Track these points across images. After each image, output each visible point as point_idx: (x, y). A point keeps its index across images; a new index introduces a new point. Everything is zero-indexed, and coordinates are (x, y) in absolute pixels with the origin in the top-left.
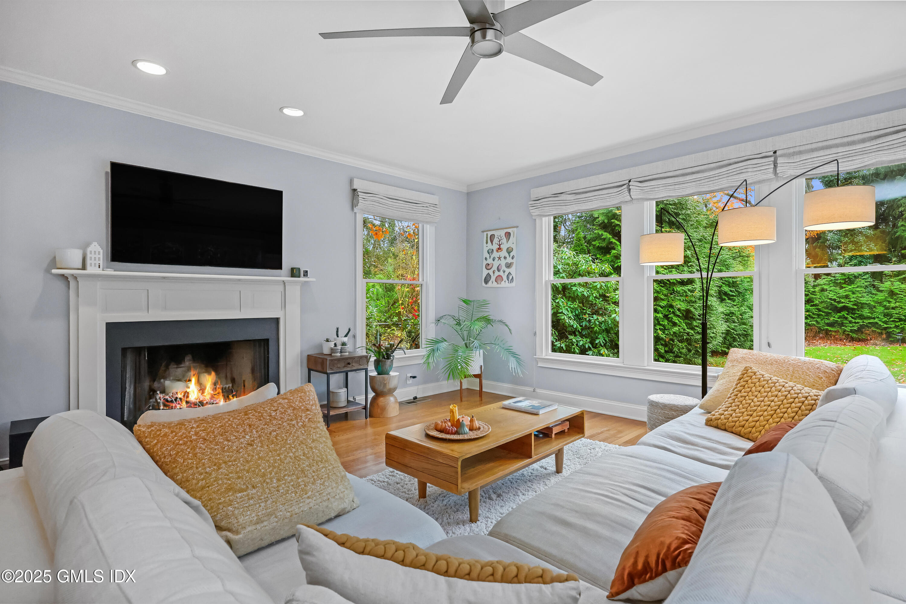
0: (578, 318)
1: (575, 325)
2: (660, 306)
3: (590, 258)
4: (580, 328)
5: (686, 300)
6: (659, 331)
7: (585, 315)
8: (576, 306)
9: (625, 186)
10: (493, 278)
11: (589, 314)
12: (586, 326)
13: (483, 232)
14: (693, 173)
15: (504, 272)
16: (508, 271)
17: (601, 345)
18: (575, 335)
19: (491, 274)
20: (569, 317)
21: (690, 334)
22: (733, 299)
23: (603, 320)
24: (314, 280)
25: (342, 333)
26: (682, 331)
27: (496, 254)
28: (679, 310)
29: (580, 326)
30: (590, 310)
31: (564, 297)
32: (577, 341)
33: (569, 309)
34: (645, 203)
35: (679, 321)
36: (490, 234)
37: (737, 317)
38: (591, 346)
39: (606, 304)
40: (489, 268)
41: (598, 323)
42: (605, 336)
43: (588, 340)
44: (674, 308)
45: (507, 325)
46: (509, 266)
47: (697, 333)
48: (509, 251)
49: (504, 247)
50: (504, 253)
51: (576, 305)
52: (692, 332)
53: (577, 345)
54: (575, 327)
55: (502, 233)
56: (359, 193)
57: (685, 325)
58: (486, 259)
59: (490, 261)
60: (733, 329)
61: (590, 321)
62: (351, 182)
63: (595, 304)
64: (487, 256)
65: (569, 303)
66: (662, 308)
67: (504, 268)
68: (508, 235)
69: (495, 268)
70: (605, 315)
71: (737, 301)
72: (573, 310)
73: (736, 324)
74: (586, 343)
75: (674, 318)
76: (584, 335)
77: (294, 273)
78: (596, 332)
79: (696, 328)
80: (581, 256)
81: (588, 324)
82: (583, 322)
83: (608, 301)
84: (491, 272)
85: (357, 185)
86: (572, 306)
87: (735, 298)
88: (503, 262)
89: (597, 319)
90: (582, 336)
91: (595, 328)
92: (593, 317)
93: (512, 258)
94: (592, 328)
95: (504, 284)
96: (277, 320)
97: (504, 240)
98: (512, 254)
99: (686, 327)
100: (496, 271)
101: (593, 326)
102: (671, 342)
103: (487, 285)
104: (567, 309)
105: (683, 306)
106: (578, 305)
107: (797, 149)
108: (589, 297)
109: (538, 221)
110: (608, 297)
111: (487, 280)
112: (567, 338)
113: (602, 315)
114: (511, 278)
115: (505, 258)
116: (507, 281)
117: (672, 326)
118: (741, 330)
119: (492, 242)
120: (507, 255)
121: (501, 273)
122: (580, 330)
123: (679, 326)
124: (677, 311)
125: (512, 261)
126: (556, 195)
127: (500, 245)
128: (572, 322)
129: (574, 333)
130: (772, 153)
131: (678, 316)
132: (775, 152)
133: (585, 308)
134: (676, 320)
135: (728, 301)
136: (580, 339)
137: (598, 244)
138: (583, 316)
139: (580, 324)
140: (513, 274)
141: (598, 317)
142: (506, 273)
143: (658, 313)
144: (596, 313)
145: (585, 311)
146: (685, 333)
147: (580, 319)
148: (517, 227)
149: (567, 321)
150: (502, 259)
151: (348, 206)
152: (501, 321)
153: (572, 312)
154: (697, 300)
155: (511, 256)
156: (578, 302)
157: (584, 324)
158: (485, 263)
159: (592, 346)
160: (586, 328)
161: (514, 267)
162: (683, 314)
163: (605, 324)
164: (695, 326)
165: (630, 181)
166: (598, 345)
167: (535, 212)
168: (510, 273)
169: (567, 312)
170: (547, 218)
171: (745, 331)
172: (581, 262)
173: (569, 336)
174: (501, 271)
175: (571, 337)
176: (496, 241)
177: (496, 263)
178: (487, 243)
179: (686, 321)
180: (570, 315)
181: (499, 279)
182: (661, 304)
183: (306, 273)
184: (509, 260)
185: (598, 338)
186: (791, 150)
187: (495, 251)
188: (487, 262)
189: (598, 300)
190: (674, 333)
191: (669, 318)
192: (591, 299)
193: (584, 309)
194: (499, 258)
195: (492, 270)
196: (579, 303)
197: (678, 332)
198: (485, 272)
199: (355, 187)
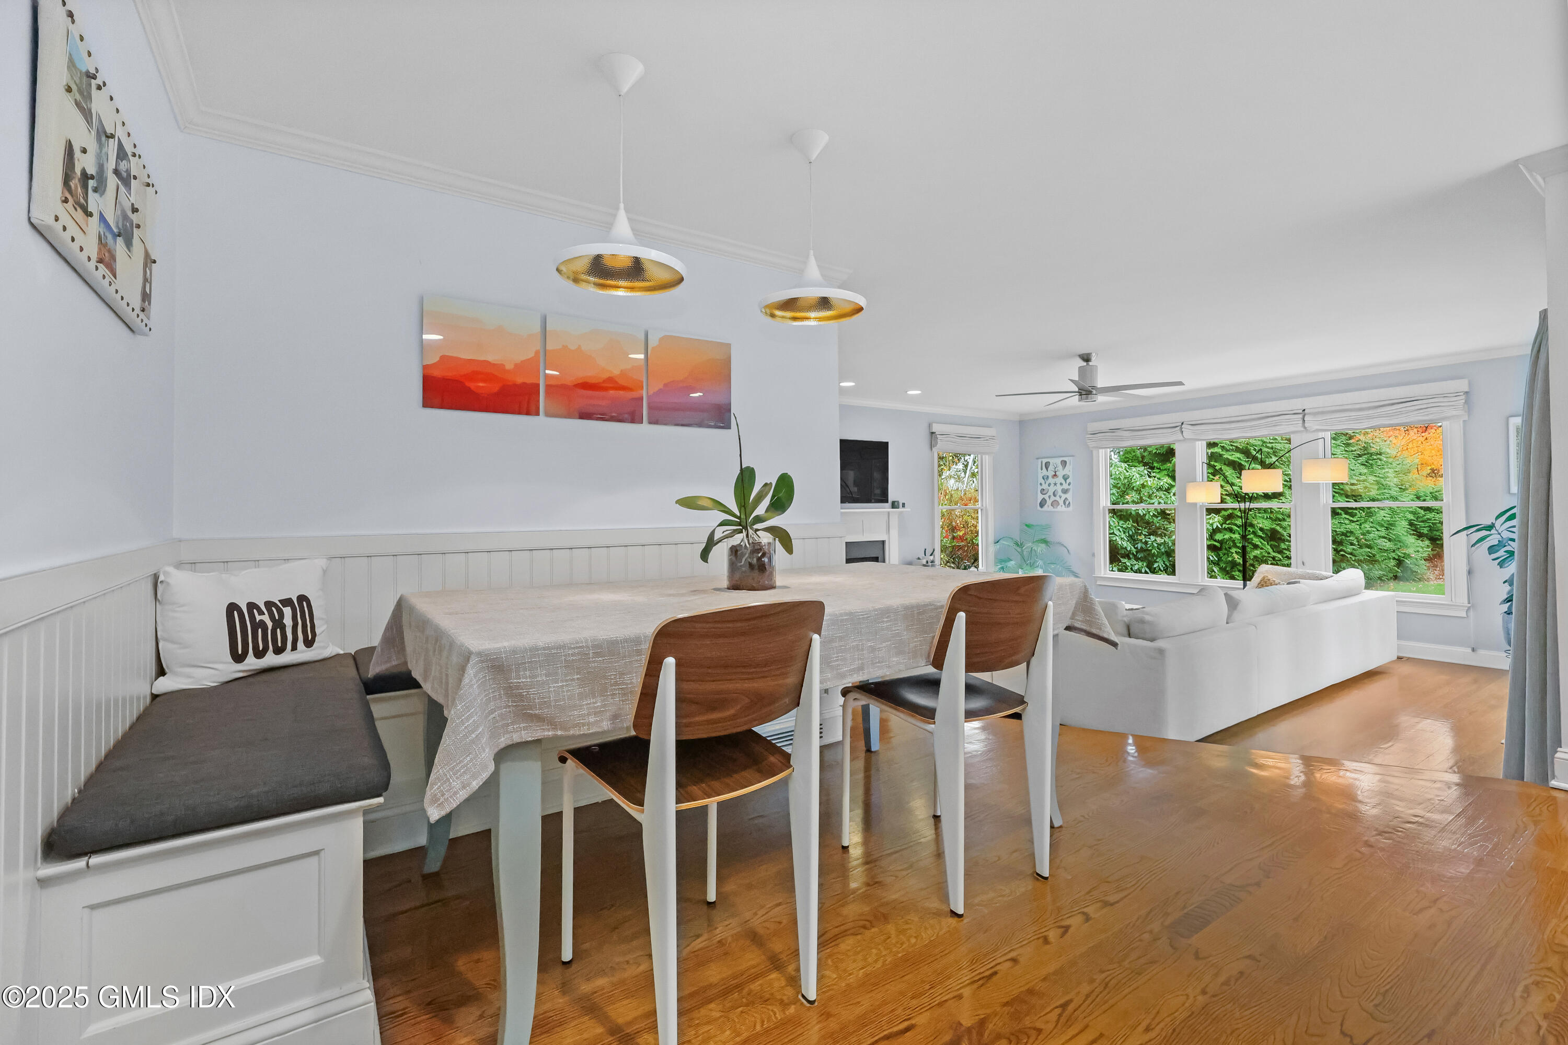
0: (1132, 539)
1: (1129, 546)
2: (1236, 525)
3: (1146, 472)
4: (1134, 550)
5: (1270, 518)
6: (1234, 555)
7: (1140, 535)
8: (1130, 526)
9: (1178, 428)
10: (1049, 502)
11: (1145, 535)
12: (1142, 548)
13: (1038, 459)
14: (1238, 421)
15: (1060, 497)
16: (1064, 496)
17: (1160, 569)
18: (1129, 559)
19: (1047, 498)
20: (1122, 538)
21: (1277, 559)
22: (1354, 514)
23: (1163, 541)
24: (909, 510)
25: (928, 553)
26: (1266, 555)
27: (1051, 480)
28: (1261, 529)
29: (1135, 548)
30: (1146, 530)
31: (1115, 516)
32: (1131, 565)
33: (1121, 530)
34: (1197, 443)
35: (1261, 543)
36: (1045, 461)
37: (1357, 538)
38: (1148, 570)
39: (1166, 523)
40: (1044, 493)
41: (1156, 545)
42: (1164, 560)
43: (1145, 564)
44: (1254, 528)
45: (1065, 547)
46: (1065, 491)
47: (1286, 557)
48: (1065, 478)
49: (1060, 473)
50: (1060, 480)
51: (1129, 524)
52: (1280, 556)
53: (1131, 569)
54: (1129, 549)
55: (1058, 461)
56: (938, 436)
57: (1269, 547)
58: (1041, 484)
59: (1045, 486)
60: (1351, 554)
61: (1146, 543)
62: (930, 426)
63: (1153, 522)
64: (1043, 482)
65: (1121, 522)
66: (1239, 527)
67: (1060, 493)
68: (1064, 463)
69: (1050, 493)
70: (1165, 535)
71: (1359, 515)
72: (1125, 530)
73: (1354, 547)
74: (1142, 567)
75: (1254, 539)
76: (1139, 559)
77: (894, 505)
78: (1154, 555)
79: (1284, 551)
80: (1134, 469)
81: (1144, 546)
82: (1138, 543)
83: (1169, 519)
84: (1046, 497)
85: (936, 428)
86: (1124, 526)
87: (1354, 511)
88: (1059, 488)
89: (1155, 540)
90: (1137, 559)
91: (1153, 551)
92: (1150, 538)
93: (1069, 485)
94: (1148, 550)
95: (1061, 508)
96: (883, 542)
97: (1060, 467)
98: (1068, 481)
99: (1271, 551)
100: (1052, 496)
101: (1150, 548)
102: (1252, 568)
103: (1043, 509)
104: (1119, 529)
105: (1267, 525)
106: (1132, 525)
107: (1320, 410)
108: (1144, 515)
109: (1095, 452)
110: (1169, 515)
111: (1042, 504)
112: (1120, 562)
113: (1161, 536)
114: (1067, 503)
115: (1061, 484)
116: (1064, 506)
117: (1253, 549)
118: (1363, 555)
119: (1047, 469)
120: (1063, 482)
121: (1057, 498)
122: (1135, 553)
123: (1262, 549)
124: (1259, 531)
125: (1068, 487)
126: (1113, 430)
127: (1055, 472)
128: (1125, 544)
129: (1127, 556)
130: (1301, 411)
131: (1261, 537)
132: (1304, 410)
133: (1140, 528)
134: (1256, 541)
135: (1344, 516)
136: (1135, 562)
137: (1155, 451)
138: (1139, 537)
139: (1134, 546)
140: (1070, 499)
141: (1157, 539)
142: (1063, 499)
143: (1234, 533)
144: (1154, 533)
145: (1140, 531)
146: (1270, 557)
147: (1134, 540)
148: (1073, 456)
149: (1120, 543)
150: (1058, 485)
151: (927, 446)
152: (1059, 543)
153: (1124, 533)
154: (1286, 518)
155: (1067, 483)
156: (1131, 521)
157: (1139, 546)
158: (1040, 488)
159: (1150, 570)
160: (1142, 550)
161: (1070, 493)
162: (1266, 534)
163: (1164, 546)
164: (1283, 549)
165: (1182, 424)
166: (1157, 569)
167: (1091, 444)
168: (1066, 499)
169: (1119, 532)
170: (1104, 450)
171: (1369, 556)
172: (1134, 477)
173: (1121, 559)
174: (1058, 496)
175: (1123, 560)
176: (1051, 468)
177: (1052, 489)
178: (1042, 469)
179: (1272, 542)
180: (1123, 536)
181: (1055, 504)
182: (1236, 522)
183: (904, 505)
184: (1065, 486)
185: (1157, 562)
186: (1316, 410)
187: (1050, 477)
188: (1042, 487)
189: (1155, 519)
190: (1255, 557)
191: (1249, 539)
192: (1147, 517)
193: (1139, 530)
194: (1055, 484)
195: (1048, 495)
196: (1133, 522)
197: (1260, 556)
198: (1040, 497)
199: (933, 431)
